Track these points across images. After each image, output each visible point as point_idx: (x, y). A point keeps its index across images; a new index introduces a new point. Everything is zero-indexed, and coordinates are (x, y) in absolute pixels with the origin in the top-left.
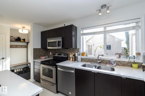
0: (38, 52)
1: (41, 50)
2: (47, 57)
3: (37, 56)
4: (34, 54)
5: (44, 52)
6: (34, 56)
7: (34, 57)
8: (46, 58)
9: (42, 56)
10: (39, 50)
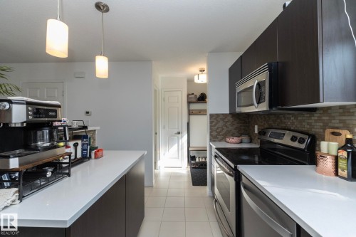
0: (221, 124)
1: (229, 118)
2: (245, 139)
3: (218, 133)
4: (211, 129)
5: (239, 125)
6: (211, 132)
7: (211, 135)
8: (241, 142)
9: (233, 135)
10: (223, 120)
